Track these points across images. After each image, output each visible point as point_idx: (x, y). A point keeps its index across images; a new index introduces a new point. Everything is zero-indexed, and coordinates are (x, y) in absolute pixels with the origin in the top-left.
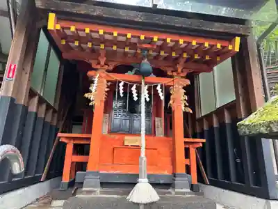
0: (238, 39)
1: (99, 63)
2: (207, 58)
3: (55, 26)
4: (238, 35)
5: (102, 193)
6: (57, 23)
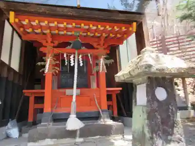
0: (135, 24)
1: (47, 42)
2: (119, 36)
3: (14, 20)
4: (135, 21)
5: (53, 125)
6: (15, 17)
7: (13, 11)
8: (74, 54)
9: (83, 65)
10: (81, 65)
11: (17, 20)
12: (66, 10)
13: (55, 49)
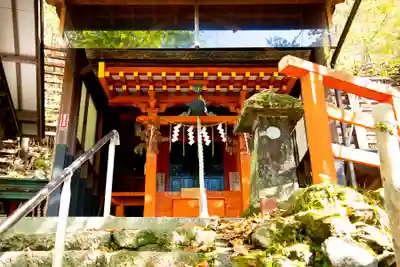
1: (148, 107)
3: (104, 74)
6: (106, 70)
7: (102, 61)
8: (195, 124)
9: (211, 144)
10: (208, 143)
11: (108, 74)
12: (178, 53)
13: (162, 118)
